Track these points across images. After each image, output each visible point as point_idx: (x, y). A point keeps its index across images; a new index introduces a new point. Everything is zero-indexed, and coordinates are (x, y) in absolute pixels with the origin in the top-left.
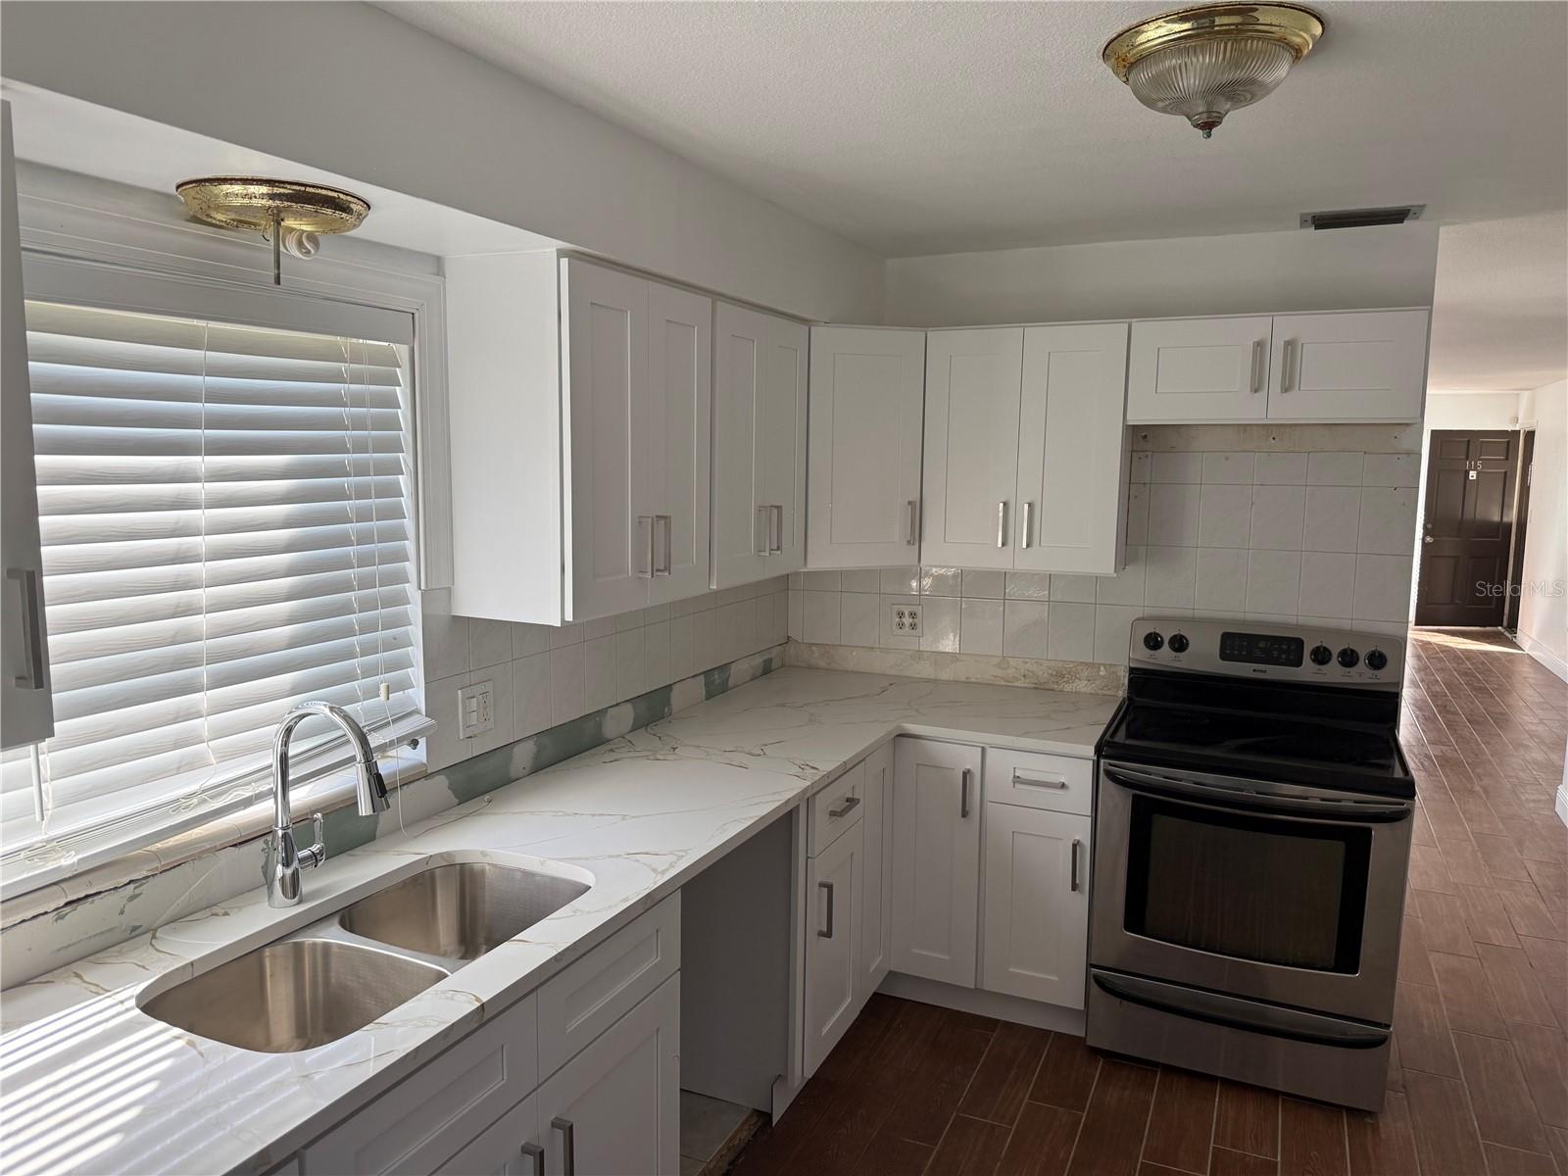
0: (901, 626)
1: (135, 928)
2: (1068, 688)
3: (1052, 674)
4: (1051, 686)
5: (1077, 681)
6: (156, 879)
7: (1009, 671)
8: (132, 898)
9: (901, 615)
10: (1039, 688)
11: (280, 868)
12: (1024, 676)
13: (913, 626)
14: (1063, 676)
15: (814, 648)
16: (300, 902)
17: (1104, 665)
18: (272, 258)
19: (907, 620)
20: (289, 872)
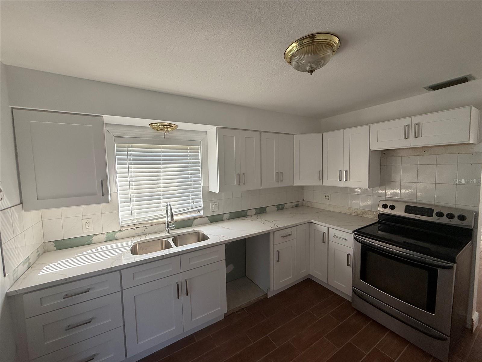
0: (326, 199)
1: (146, 233)
2: (365, 216)
3: (361, 213)
4: (361, 215)
5: (368, 215)
6: (150, 227)
7: (351, 211)
8: (146, 229)
9: (326, 196)
10: (358, 216)
11: (166, 228)
12: (354, 212)
13: (328, 199)
14: (364, 213)
15: (309, 202)
16: (169, 234)
17: (375, 212)
18: (163, 134)
19: (327, 197)
20: (168, 229)
